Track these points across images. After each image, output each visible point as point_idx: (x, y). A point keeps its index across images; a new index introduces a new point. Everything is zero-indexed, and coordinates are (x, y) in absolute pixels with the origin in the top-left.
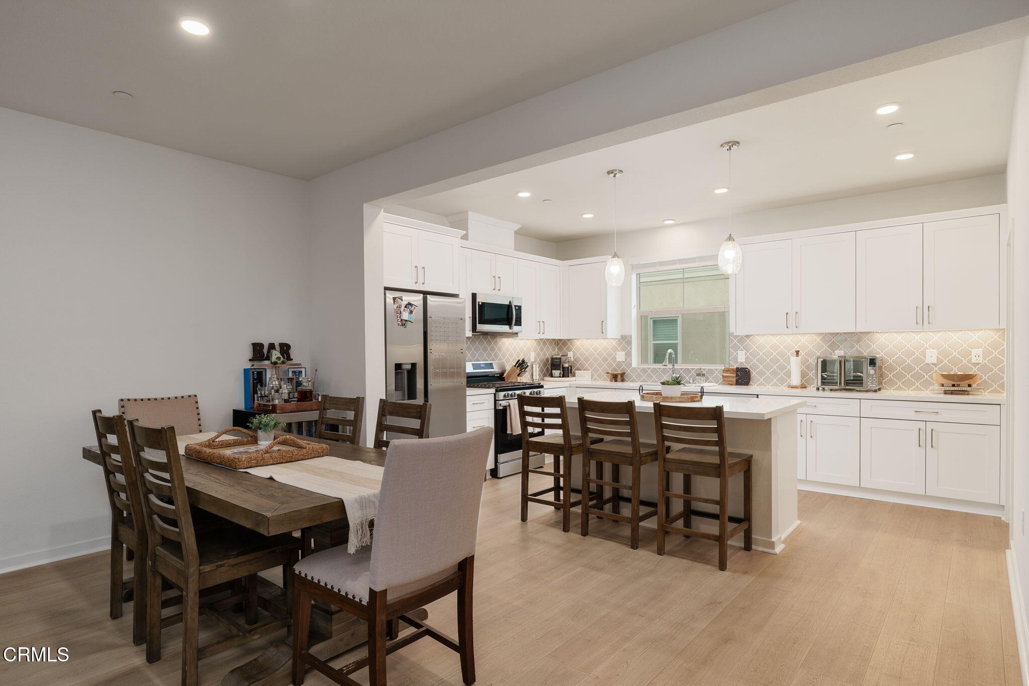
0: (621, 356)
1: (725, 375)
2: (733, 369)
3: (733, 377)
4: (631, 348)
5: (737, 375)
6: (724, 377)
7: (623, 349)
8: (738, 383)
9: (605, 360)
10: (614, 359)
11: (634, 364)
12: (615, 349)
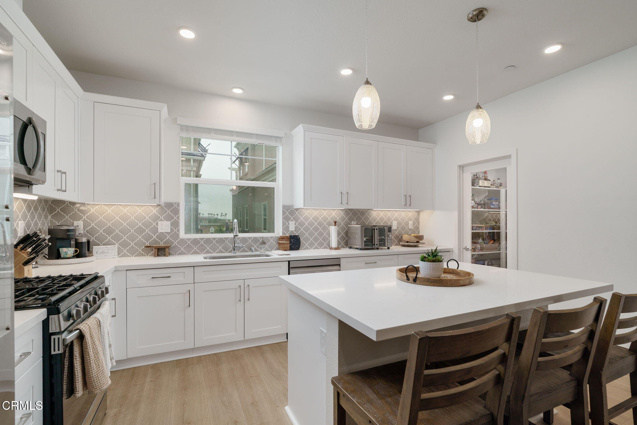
0: (164, 227)
1: (281, 242)
2: (287, 237)
3: (287, 244)
4: (178, 218)
5: (291, 242)
6: (279, 244)
7: (168, 218)
8: (291, 249)
9: (140, 231)
10: (155, 230)
11: (182, 235)
12: (156, 219)
